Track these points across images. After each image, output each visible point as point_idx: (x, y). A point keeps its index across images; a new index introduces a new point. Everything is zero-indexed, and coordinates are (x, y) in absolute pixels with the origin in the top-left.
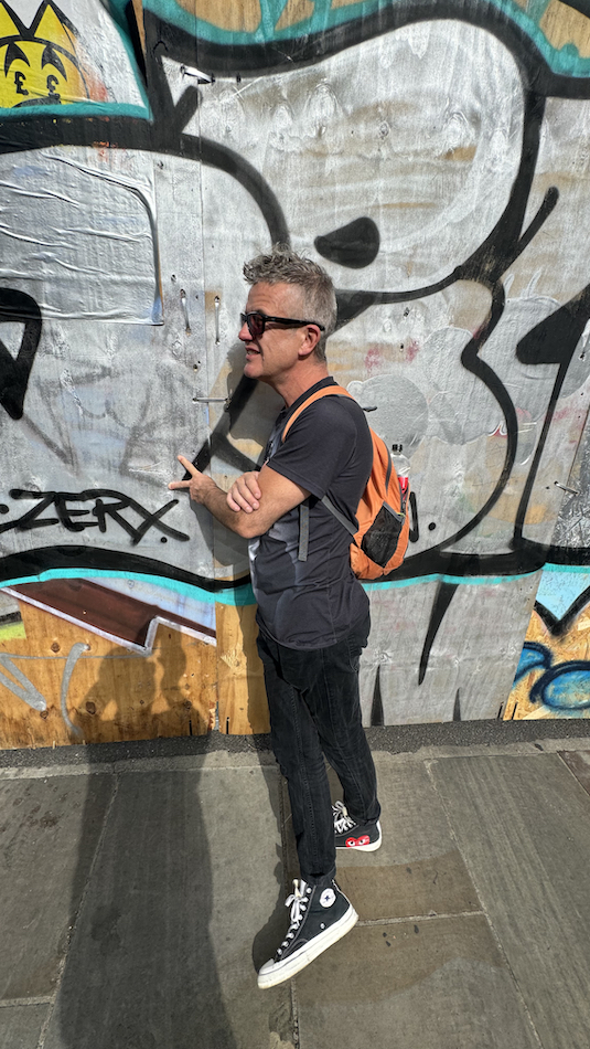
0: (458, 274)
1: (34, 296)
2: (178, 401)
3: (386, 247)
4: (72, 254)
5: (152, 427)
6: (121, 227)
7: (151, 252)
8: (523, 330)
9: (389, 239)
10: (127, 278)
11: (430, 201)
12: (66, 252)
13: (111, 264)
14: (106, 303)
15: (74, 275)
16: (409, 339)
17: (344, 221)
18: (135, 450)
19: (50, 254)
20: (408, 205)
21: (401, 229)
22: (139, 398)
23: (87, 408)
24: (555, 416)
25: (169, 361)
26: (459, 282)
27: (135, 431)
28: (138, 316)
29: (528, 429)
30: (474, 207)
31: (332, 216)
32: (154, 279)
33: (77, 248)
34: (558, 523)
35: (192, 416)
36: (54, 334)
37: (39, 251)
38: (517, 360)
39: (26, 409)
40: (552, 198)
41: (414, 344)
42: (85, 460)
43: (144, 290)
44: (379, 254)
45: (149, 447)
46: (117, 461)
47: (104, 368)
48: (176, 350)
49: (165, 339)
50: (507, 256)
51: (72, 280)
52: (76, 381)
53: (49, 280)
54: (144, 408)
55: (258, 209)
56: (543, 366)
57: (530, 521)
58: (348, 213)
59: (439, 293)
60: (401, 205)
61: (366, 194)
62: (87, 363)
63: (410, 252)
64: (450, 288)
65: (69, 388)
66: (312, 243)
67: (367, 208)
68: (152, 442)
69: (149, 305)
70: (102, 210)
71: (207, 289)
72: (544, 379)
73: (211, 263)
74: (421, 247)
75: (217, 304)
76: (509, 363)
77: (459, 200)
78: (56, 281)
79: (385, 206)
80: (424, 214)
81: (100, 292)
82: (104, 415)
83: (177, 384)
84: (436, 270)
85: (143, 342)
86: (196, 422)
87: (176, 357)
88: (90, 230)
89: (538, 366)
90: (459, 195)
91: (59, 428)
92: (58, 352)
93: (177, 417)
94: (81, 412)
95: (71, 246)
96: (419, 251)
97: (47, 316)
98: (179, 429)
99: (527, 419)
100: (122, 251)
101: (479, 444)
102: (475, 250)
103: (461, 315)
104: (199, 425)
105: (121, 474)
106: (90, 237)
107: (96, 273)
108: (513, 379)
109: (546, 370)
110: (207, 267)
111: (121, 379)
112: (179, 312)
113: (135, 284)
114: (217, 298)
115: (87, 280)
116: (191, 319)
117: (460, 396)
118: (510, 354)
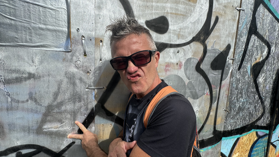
0: (193, 40)
2: (78, 89)
3: (171, 27)
4: (12, 11)
5: (61, 104)
7: (66, 16)
8: (212, 60)
9: (172, 25)
10: (50, 27)
11: (184, 14)
12: (7, 9)
13: (40, 19)
14: (34, 39)
15: (13, 22)
16: (180, 61)
17: (157, 16)
18: (49, 118)
20: (178, 14)
21: (176, 22)
22: (53, 89)
23: (15, 97)
24: (222, 87)
25: (73, 70)
26: (194, 42)
27: (50, 108)
28: (56, 47)
29: (215, 91)
30: (197, 18)
31: (152, 14)
32: (67, 30)
33: (16, 8)
34: (225, 122)
35: (85, 96)
38: (211, 69)
40: (217, 19)
41: (181, 63)
42: (10, 130)
43: (60, 34)
44: (169, 30)
45: (59, 116)
46: (35, 127)
47: (30, 74)
48: (78, 65)
49: (72, 59)
50: (207, 35)
51: (11, 25)
52: (7, 82)
54: (56, 95)
55: (122, 6)
56: (218, 71)
57: (218, 123)
58: (158, 13)
59: (188, 46)
60: (176, 14)
61: (164, 8)
62: (17, 71)
63: (179, 30)
64: (192, 44)
66: (144, 22)
67: (164, 13)
68: (60, 113)
69: (63, 41)
71: (96, 37)
72: (218, 75)
73: (99, 25)
74: (182, 29)
75: (101, 44)
76: (209, 70)
77: (193, 15)
79: (170, 13)
80: (183, 18)
81: (31, 33)
82: (27, 101)
83: (77, 81)
84: (187, 37)
85: (58, 60)
86: (87, 99)
87: (77, 68)
89: (216, 71)
90: (193, 14)
93: (76, 97)
94: (9, 100)
95: (12, 6)
96: (182, 30)
98: (78, 105)
99: (215, 88)
100: (48, 14)
101: (202, 98)
102: (198, 32)
103: (195, 53)
104: (89, 101)
105: (37, 134)
106: (26, 4)
107: (29, 23)
108: (210, 75)
109: (218, 72)
110: (96, 27)
111: (42, 80)
112: (80, 46)
113: (55, 31)
114: (101, 41)
115: (22, 26)
116: (87, 50)
117: (196, 81)
118: (209, 67)
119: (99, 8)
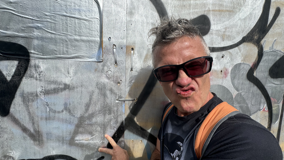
0: (244, 40)
1: (26, 47)
2: (108, 101)
3: (213, 27)
4: (53, 25)
5: (92, 116)
6: (83, 14)
7: (99, 26)
8: (271, 65)
9: (215, 24)
10: (84, 38)
11: (231, 9)
12: (49, 24)
13: (75, 31)
14: (70, 51)
15: (53, 36)
16: (225, 68)
17: (196, 16)
18: (81, 129)
19: (39, 25)
20: (222, 11)
21: (220, 20)
22: (86, 100)
23: (53, 107)
25: (104, 80)
26: (245, 43)
27: (81, 120)
28: (89, 58)
29: (276, 107)
30: (249, 13)
31: (190, 14)
32: (99, 39)
33: (56, 22)
35: (115, 109)
36: (36, 67)
37: (33, 23)
38: (269, 77)
39: (12, 110)
40: (278, 11)
41: (227, 70)
42: (47, 139)
43: (93, 44)
44: (211, 30)
45: (89, 128)
46: (68, 138)
47: (65, 85)
48: (109, 75)
49: (103, 69)
50: (263, 33)
51: (51, 39)
52: (47, 93)
53: (37, 38)
54: (88, 106)
55: (155, 8)
56: (280, 79)
58: (197, 13)
59: (237, 48)
60: (219, 11)
61: (204, 5)
62: (55, 82)
63: (224, 30)
64: (241, 46)
65: (42, 97)
67: (205, 11)
68: (91, 125)
69: (96, 51)
70: (73, 5)
71: (127, 44)
72: (281, 84)
73: (130, 32)
74: (228, 28)
75: (132, 52)
76: (267, 78)
77: (243, 10)
78: (42, 39)
79: (213, 10)
80: (229, 14)
81: (67, 45)
82: (63, 111)
83: (108, 93)
84: (235, 38)
85: (90, 71)
86: (117, 111)
87: (108, 78)
88: (65, 14)
89: (278, 79)
90: (243, 8)
91: (33, 120)
92: (38, 76)
93: (107, 109)
94: (48, 110)
95: (53, 21)
96: (228, 30)
97: (33, 57)
98: (108, 117)
99: (275, 103)
100: (82, 25)
101: (257, 116)
102: (250, 30)
103: (246, 57)
104: (119, 113)
105: (70, 145)
106: (64, 17)
107: (66, 35)
108: (268, 85)
109: (281, 81)
110: (128, 34)
111: (75, 91)
112: (112, 56)
113: (88, 41)
114: (133, 49)
115: (60, 39)
116: (118, 59)
117: (247, 93)
118: (267, 74)
119: (131, 13)
